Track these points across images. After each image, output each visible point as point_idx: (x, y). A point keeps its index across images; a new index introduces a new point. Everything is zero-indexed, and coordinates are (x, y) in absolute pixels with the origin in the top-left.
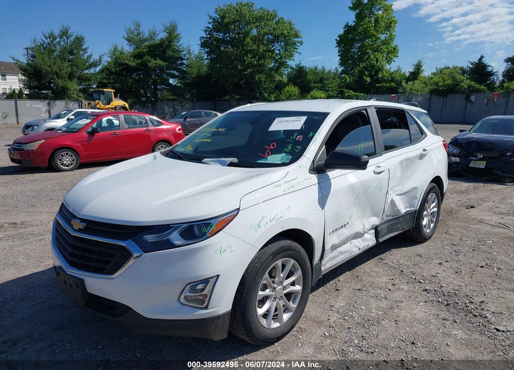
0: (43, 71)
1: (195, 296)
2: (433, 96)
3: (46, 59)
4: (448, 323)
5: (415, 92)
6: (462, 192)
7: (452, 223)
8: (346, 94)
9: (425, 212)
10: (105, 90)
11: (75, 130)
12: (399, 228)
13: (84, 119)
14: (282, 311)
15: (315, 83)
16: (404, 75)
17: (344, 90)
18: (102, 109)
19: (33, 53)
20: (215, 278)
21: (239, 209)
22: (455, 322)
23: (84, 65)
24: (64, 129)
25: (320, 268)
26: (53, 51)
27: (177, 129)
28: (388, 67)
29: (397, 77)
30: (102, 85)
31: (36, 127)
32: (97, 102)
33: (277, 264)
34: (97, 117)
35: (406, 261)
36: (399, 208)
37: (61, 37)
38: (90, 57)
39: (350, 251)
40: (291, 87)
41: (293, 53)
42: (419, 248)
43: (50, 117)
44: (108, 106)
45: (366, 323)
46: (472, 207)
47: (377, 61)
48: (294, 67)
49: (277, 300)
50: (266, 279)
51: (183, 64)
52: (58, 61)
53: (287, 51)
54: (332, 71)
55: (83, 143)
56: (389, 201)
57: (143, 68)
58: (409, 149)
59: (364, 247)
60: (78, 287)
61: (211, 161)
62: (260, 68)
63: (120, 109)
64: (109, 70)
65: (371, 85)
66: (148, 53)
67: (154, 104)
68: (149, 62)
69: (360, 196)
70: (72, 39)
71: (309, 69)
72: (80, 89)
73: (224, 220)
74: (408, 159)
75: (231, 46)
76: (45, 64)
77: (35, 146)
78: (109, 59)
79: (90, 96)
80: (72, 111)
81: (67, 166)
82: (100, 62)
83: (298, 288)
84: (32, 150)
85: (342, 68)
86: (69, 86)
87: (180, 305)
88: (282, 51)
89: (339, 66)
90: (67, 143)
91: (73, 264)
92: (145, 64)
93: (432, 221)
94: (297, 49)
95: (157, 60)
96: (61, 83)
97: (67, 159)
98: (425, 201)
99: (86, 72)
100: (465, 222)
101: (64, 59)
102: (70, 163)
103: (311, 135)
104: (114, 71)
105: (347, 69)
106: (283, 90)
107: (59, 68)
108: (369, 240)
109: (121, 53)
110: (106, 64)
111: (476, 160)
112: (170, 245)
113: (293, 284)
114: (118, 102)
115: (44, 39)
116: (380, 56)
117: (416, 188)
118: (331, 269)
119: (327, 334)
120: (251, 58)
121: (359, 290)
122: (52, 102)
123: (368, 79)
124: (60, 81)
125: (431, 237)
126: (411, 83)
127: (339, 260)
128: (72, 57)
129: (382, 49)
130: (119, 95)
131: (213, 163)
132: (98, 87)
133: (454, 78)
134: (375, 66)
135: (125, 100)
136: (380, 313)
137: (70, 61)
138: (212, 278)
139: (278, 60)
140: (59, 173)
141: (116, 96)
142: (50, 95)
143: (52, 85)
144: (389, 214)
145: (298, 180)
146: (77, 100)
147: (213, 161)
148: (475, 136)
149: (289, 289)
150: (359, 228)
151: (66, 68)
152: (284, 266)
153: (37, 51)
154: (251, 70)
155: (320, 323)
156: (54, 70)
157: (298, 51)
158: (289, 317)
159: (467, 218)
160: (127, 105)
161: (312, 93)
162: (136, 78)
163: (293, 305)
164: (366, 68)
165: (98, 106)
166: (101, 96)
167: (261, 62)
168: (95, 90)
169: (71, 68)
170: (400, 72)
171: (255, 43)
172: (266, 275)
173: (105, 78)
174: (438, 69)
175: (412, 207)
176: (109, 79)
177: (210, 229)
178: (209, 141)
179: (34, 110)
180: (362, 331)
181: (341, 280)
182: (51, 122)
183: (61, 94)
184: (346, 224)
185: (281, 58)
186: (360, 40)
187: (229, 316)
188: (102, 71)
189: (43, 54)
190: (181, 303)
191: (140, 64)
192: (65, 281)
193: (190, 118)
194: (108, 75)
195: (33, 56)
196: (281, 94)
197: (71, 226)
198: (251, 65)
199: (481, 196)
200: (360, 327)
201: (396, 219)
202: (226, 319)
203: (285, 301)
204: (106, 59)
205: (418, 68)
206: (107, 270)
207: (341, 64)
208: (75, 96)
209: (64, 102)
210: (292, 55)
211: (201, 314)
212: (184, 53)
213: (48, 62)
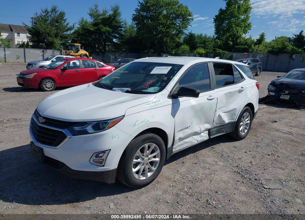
0: (41, 32)
1: (99, 159)
2: (270, 55)
3: (42, 25)
4: (239, 183)
5: (259, 52)
6: (273, 113)
7: (260, 130)
8: (218, 51)
9: (242, 123)
10: (75, 44)
11: (54, 68)
12: (224, 131)
13: (59, 62)
14: (147, 171)
15: (200, 44)
16: (253, 41)
17: (217, 49)
18: (73, 56)
19: (35, 21)
20: (109, 151)
21: (124, 115)
22: (243, 183)
23: (64, 29)
24: (48, 67)
25: (172, 150)
26: (47, 20)
27: (113, 69)
28: (244, 36)
29: (249, 42)
30: (74, 41)
31: (34, 65)
32: (70, 51)
33: (145, 146)
34: (68, 60)
35: (227, 150)
36: (224, 120)
37: (52, 12)
38: (68, 24)
39: (192, 142)
40: (185, 46)
41: (188, 26)
42: (237, 143)
43: (43, 59)
44: (77, 54)
45: (194, 181)
46: (275, 122)
47: (237, 32)
48: (188, 34)
49: (145, 165)
50: (138, 153)
51: (122, 30)
52: (49, 26)
53: (184, 24)
54: (211, 37)
55: (59, 75)
56: (217, 115)
57: (98, 32)
58: (232, 87)
59: (201, 140)
60: (40, 152)
61: (117, 89)
62: (167, 34)
63: (83, 56)
64: (78, 32)
65: (233, 46)
66: (102, 23)
67: (103, 53)
68: (102, 28)
69: (198, 112)
70: (58, 13)
71: (197, 36)
72: (61, 43)
73: (115, 121)
74: (231, 92)
75: (151, 20)
76: (42, 28)
77: (31, 76)
78: (79, 26)
79: (67, 47)
80: (55, 56)
81: (49, 88)
82: (73, 27)
83: (157, 159)
84: (30, 79)
85: (216, 36)
86: (55, 41)
87: (90, 164)
88: (181, 24)
89: (215, 34)
90: (50, 75)
91: (38, 141)
92: (99, 30)
93: (246, 128)
94: (190, 23)
95: (106, 27)
96: (50, 39)
97: (49, 84)
98: (241, 116)
99: (65, 33)
100: (268, 130)
101: (53, 25)
102: (50, 86)
103: (171, 77)
104: (81, 33)
105: (219, 36)
106: (180, 48)
107: (50, 30)
108: (205, 137)
109: (86, 23)
110: (77, 29)
111: (285, 95)
112: (86, 132)
113: (155, 157)
114: (82, 52)
115: (42, 13)
116: (239, 29)
117: (235, 109)
118: (180, 151)
119: (171, 185)
120: (162, 28)
121: (195, 163)
122: (45, 50)
123: (231, 43)
124: (50, 38)
125: (245, 137)
126: (257, 46)
127: (185, 146)
128: (57, 24)
129: (241, 24)
130: (83, 47)
131: (118, 91)
132: (72, 42)
133: (283, 44)
134: (236, 35)
135: (87, 51)
136: (204, 176)
137: (56, 26)
138: (107, 150)
139: (178, 29)
140: (44, 92)
141: (81, 48)
142: (44, 46)
143: (45, 40)
144: (218, 122)
145: (160, 102)
146: (59, 50)
147: (118, 89)
148: (285, 80)
149: (152, 160)
150: (197, 129)
151: (54, 31)
152: (149, 147)
153: (37, 20)
154: (161, 35)
155: (169, 179)
156: (47, 31)
157: (190, 24)
158: (152, 174)
159: (270, 128)
160: (88, 54)
161: (197, 50)
162: (94, 37)
163: (154, 169)
164: (230, 36)
165: (71, 54)
166: (73, 48)
167: (168, 30)
168: (69, 44)
169: (57, 30)
170: (251, 39)
171: (165, 19)
172: (139, 151)
173: (76, 37)
174: (277, 38)
175: (233, 120)
176: (78, 38)
177: (107, 125)
178: (119, 78)
179: (35, 55)
180: (191, 185)
181: (187, 158)
182: (42, 62)
183: (50, 46)
184: (188, 127)
185: (180, 28)
186: (228, 19)
187: (116, 171)
188: (74, 33)
189: (41, 22)
190: (91, 163)
191: (97, 30)
192: (34, 149)
193: (122, 63)
194: (77, 35)
195: (35, 23)
196: (179, 50)
197: (38, 120)
198: (161, 32)
199: (283, 116)
200: (190, 182)
201: (222, 126)
202: (114, 173)
203: (149, 166)
204: (77, 26)
205: (262, 36)
206: (54, 144)
207: (216, 33)
208: (58, 47)
209: (52, 51)
210: (186, 27)
211: (100, 169)
212: (123, 24)
213: (44, 27)
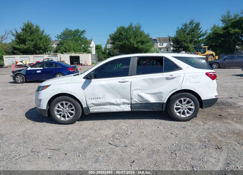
9: (178, 106)
10: (203, 47)
14: (67, 117)
21: (51, 85)
25: (88, 109)
26: (185, 31)
32: (198, 52)
36: (147, 99)
37: (190, 24)
38: (201, 32)
39: (110, 109)
44: (204, 54)
64: (209, 37)
68: (231, 31)
69: (109, 89)
70: (194, 25)
72: (194, 47)
76: (180, 37)
78: (211, 32)
82: (206, 33)
83: (73, 112)
86: (189, 46)
92: (228, 32)
95: (236, 29)
96: (186, 45)
104: (212, 37)
107: (186, 38)
109: (217, 28)
110: (209, 34)
114: (209, 52)
115: (182, 26)
117: (161, 92)
127: (103, 111)
128: (193, 33)
138: (41, 100)
141: (208, 49)
144: (141, 100)
152: (67, 104)
160: (214, 54)
163: (71, 117)
166: (201, 50)
169: (192, 37)
172: (58, 104)
173: (207, 41)
177: (43, 88)
184: (101, 97)
188: (206, 38)
193: (227, 59)
202: (45, 111)
208: (192, 50)
211: (40, 108)
